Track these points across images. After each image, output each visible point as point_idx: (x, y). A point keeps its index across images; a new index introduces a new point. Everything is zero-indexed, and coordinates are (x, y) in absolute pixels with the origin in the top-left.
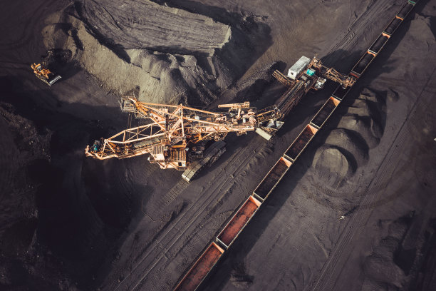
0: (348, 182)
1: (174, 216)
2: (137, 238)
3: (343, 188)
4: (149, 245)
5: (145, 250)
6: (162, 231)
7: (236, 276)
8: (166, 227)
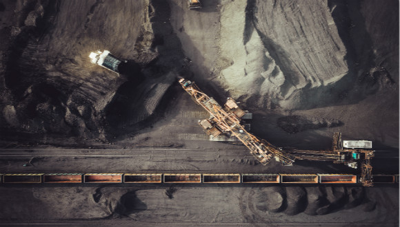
0: (267, 212)
2: (146, 139)
3: (261, 211)
4: (148, 147)
6: (160, 147)
7: (168, 191)
8: (163, 147)
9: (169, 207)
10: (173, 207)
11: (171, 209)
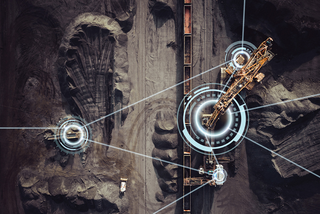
0: (155, 120)
1: (214, 45)
2: (220, 26)
3: (156, 115)
4: (214, 28)
5: (213, 25)
6: (214, 37)
7: (174, 43)
8: (214, 39)
9: (160, 45)
10: (159, 47)
11: (158, 46)
